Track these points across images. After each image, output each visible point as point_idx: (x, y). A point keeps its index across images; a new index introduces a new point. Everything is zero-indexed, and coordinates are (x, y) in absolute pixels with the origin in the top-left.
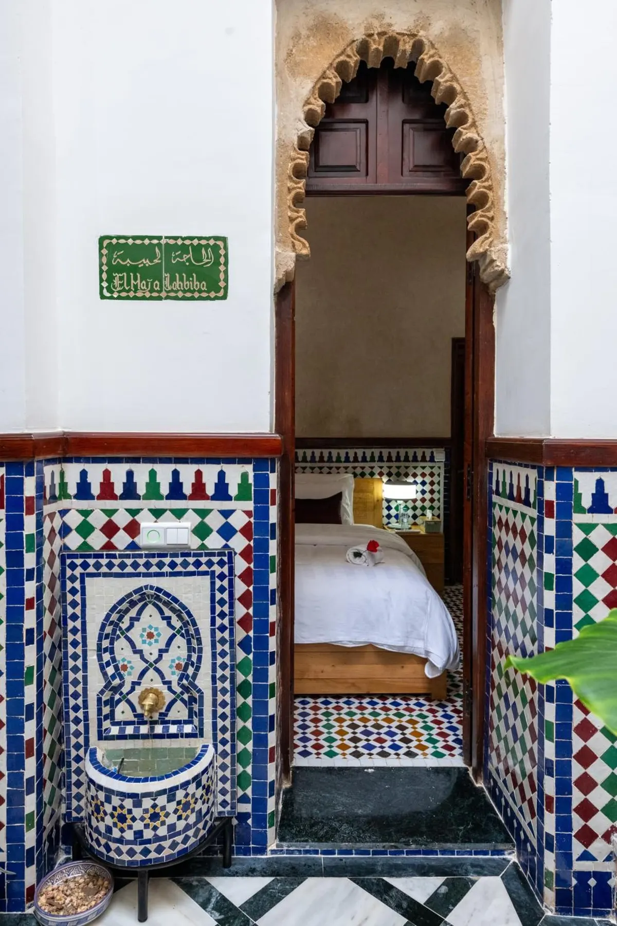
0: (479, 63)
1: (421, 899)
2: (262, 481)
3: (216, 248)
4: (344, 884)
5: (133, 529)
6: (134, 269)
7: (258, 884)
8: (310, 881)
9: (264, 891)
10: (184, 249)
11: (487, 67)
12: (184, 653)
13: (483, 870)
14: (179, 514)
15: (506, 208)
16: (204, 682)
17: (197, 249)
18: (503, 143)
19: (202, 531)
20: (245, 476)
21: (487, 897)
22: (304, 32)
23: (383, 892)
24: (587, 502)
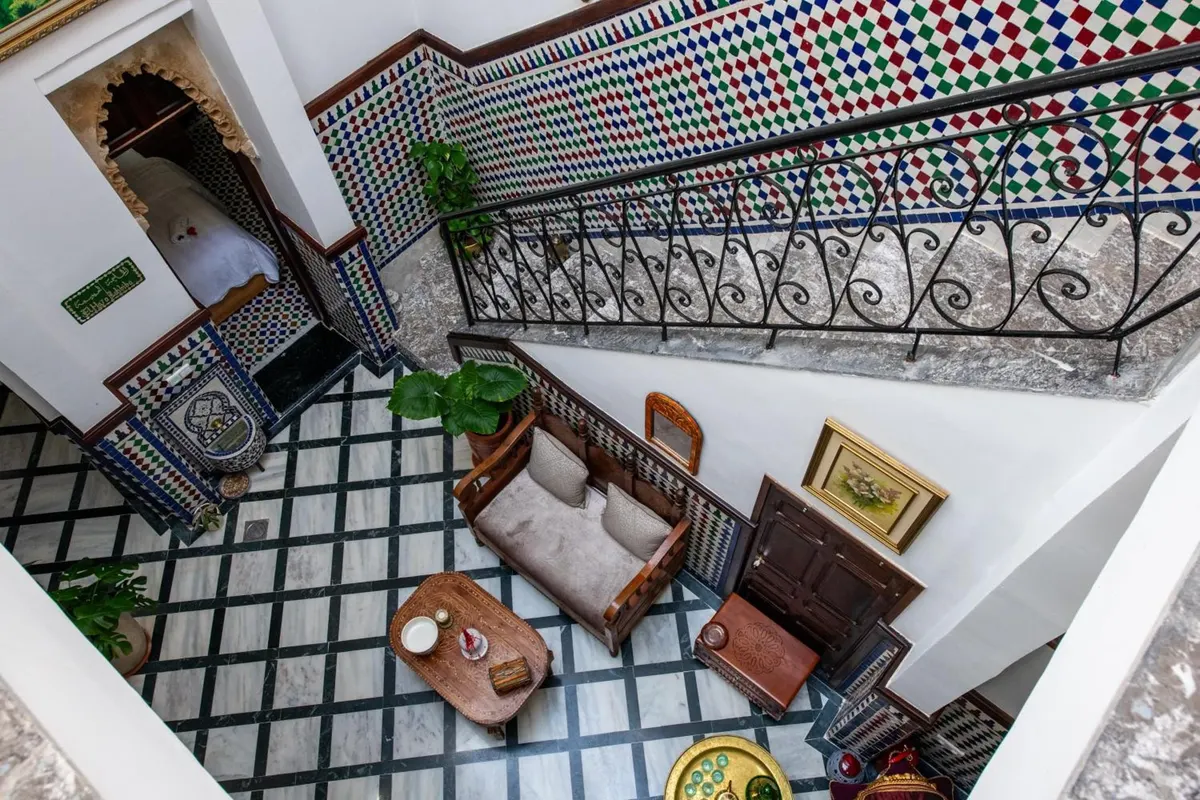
0: (185, 58)
1: (341, 391)
2: (208, 328)
3: (126, 265)
4: (314, 406)
5: (164, 384)
6: (91, 302)
7: (287, 430)
8: (302, 416)
9: (291, 430)
10: (110, 276)
11: (192, 58)
12: (219, 402)
13: (353, 365)
14: (180, 365)
15: (240, 124)
16: (233, 403)
17: (117, 272)
18: (221, 93)
19: (194, 362)
20: (200, 332)
21: (361, 374)
22: (70, 103)
23: (329, 399)
24: (348, 261)
